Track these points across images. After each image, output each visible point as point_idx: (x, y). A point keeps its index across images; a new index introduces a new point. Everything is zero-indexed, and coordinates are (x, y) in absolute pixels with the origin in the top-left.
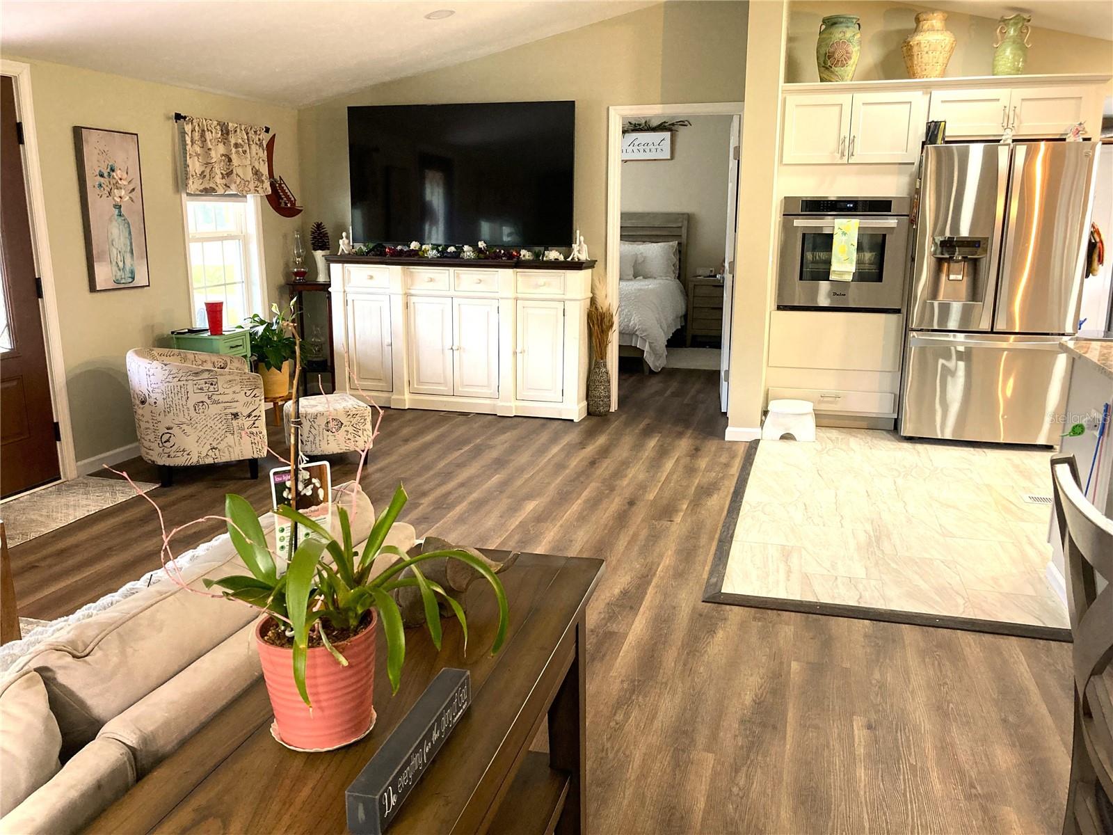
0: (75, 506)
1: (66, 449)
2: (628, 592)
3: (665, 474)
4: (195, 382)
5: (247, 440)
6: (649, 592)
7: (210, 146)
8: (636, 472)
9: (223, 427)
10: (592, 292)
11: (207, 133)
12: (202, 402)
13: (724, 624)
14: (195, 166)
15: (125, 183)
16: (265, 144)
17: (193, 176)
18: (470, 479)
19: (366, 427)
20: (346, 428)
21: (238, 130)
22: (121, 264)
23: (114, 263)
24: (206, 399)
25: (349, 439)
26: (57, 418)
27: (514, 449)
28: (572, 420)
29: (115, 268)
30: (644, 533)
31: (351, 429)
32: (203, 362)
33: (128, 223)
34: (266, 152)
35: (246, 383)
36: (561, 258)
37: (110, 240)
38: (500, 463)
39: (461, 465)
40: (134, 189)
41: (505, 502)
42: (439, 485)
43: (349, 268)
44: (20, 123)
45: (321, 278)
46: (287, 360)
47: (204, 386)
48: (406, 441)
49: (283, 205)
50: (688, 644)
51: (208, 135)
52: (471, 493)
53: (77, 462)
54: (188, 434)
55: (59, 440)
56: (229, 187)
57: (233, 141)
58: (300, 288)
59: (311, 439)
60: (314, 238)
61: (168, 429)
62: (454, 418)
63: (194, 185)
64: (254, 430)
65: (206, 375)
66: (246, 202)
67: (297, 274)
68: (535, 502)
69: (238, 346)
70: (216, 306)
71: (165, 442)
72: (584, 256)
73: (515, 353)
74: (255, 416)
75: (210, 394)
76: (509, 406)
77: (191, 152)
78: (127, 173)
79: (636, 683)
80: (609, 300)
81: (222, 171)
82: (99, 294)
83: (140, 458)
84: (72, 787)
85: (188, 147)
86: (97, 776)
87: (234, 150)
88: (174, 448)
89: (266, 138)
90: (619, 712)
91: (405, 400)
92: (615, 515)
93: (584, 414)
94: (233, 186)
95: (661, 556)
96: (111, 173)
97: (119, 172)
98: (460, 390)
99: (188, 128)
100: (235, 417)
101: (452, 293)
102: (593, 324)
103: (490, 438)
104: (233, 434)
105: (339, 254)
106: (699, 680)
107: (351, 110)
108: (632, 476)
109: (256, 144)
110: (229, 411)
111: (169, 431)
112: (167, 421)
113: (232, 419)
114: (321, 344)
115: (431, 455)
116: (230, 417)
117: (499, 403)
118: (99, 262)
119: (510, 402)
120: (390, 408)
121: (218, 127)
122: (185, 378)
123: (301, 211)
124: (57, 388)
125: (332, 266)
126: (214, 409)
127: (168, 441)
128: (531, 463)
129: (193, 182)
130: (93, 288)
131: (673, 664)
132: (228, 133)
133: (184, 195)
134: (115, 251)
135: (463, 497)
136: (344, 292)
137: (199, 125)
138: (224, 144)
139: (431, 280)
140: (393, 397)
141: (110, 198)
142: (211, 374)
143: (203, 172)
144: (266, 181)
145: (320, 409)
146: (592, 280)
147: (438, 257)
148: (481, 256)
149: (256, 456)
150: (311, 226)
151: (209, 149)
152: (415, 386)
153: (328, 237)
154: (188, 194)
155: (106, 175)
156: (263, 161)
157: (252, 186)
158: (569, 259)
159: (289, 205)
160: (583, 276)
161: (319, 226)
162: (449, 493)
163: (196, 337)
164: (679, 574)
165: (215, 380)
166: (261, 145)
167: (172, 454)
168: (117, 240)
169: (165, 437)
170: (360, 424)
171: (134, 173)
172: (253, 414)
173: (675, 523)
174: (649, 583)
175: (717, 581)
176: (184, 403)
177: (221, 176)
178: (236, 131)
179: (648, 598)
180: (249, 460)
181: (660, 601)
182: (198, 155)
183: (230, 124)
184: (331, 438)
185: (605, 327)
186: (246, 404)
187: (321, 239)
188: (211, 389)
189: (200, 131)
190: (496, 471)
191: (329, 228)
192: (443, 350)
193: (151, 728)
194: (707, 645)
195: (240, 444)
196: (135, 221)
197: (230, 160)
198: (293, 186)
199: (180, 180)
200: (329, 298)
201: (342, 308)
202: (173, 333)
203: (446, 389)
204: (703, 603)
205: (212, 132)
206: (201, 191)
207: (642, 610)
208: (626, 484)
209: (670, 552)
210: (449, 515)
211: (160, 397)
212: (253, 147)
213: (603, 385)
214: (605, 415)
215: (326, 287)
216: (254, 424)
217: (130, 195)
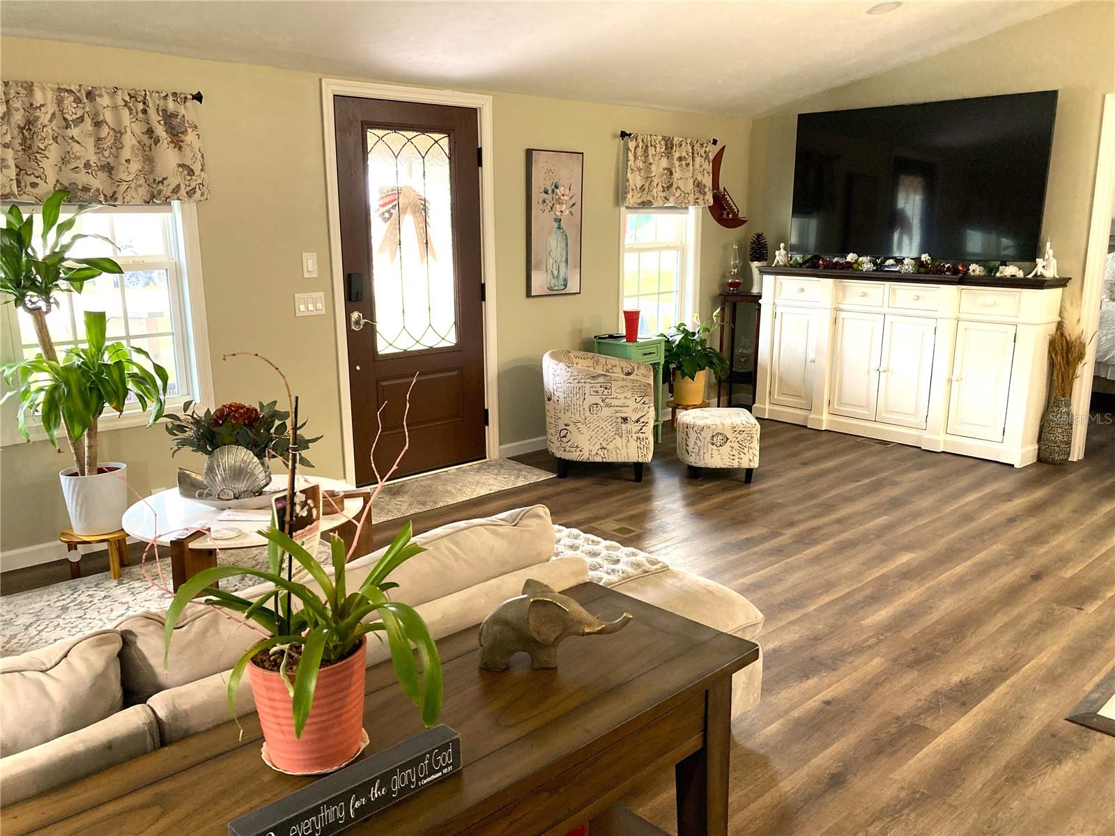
0: (483, 484)
1: (492, 433)
2: (969, 684)
3: (1104, 550)
4: (592, 385)
5: (633, 444)
6: (997, 690)
7: (651, 161)
8: (1066, 541)
9: (613, 429)
10: (1060, 315)
11: (650, 148)
12: (597, 404)
13: (1081, 755)
14: (635, 180)
15: (566, 198)
16: (711, 158)
17: (633, 190)
18: (850, 517)
19: (752, 445)
20: (731, 444)
21: (684, 145)
22: (555, 273)
23: (550, 272)
24: (599, 402)
25: (733, 455)
26: (488, 406)
27: (921, 490)
28: (1013, 466)
29: (550, 276)
30: (1035, 616)
31: (736, 445)
32: (613, 366)
33: (566, 235)
34: (711, 164)
35: (637, 390)
36: (1020, 274)
37: (548, 250)
38: (896, 503)
39: (848, 499)
40: (574, 204)
41: (877, 548)
42: (814, 517)
43: (782, 280)
44: (481, 148)
45: (755, 291)
46: (704, 369)
47: (599, 389)
48: (805, 464)
49: (725, 216)
50: (1013, 767)
51: (651, 151)
52: (843, 531)
53: (500, 444)
54: (582, 432)
55: (488, 425)
56: (668, 200)
57: (677, 155)
58: (732, 299)
59: (696, 450)
60: (753, 248)
61: (566, 425)
62: (870, 446)
63: (632, 199)
64: (641, 435)
65: (601, 380)
66: (688, 213)
67: (731, 285)
68: (912, 554)
69: (651, 353)
70: (633, 315)
71: (563, 437)
72: (1050, 273)
73: (950, 381)
74: (643, 422)
75: (604, 397)
76: (937, 440)
77: (632, 167)
78: (570, 189)
79: (918, 796)
80: (1083, 326)
81: (664, 185)
82: (535, 299)
83: (546, 451)
84: (83, 741)
85: (631, 163)
86: (111, 737)
87: (677, 163)
88: (569, 444)
89: (713, 151)
90: (877, 823)
91: (822, 420)
92: (1006, 587)
93: (1032, 459)
94: (672, 199)
95: (1040, 650)
96: (555, 190)
97: (562, 188)
98: (883, 415)
99: (632, 145)
100: (624, 421)
101: (885, 310)
102: (1056, 354)
103: (897, 474)
104: (621, 437)
105: (774, 265)
106: (1003, 817)
107: (801, 117)
108: (1057, 545)
109: (702, 156)
110: (619, 415)
111: (566, 428)
112: (565, 418)
113: (622, 423)
114: (748, 356)
115: (824, 482)
116: (620, 420)
117: (926, 435)
118: (536, 270)
119: (939, 435)
120: (806, 427)
121: (663, 142)
122: (583, 381)
123: (746, 221)
124: (489, 379)
125: (766, 277)
126: (606, 412)
127: (565, 436)
128: (934, 509)
129: (633, 196)
130: (529, 294)
131: (980, 786)
132: (672, 148)
133: (623, 209)
134: (551, 261)
135: (832, 535)
136: (774, 304)
137: (643, 141)
138: (668, 158)
139: (865, 295)
140: (811, 416)
141: (552, 212)
142: (607, 378)
143: (643, 186)
144: (708, 193)
145: (709, 422)
146: (1063, 300)
147: (874, 270)
148: (922, 270)
149: (640, 460)
150: (752, 236)
151: (651, 164)
152: (836, 407)
153: (766, 248)
154: (627, 207)
155: (550, 192)
156: (708, 172)
157: (691, 198)
158: (1030, 276)
159: (730, 216)
160: (1052, 296)
161: (759, 236)
162: (818, 528)
163: (615, 342)
164: (1052, 678)
165: (610, 384)
166: (707, 157)
167: (568, 449)
168: (554, 251)
169: (563, 433)
170: (746, 441)
171: (576, 190)
172: (641, 420)
173: (1084, 613)
174: (1004, 679)
175: (1099, 698)
176: (581, 403)
177: (662, 189)
178: (681, 145)
179: (993, 696)
180: (634, 463)
181: (1006, 706)
182: (639, 170)
183: (676, 139)
184: (715, 453)
185: (1071, 359)
186: (635, 410)
187: (759, 250)
188: (605, 393)
189: (644, 147)
190: (886, 512)
191: (769, 239)
192: (869, 371)
193: (185, 707)
194: (1039, 776)
195: (627, 447)
196: (572, 233)
197: (671, 174)
198: (738, 199)
199: (620, 195)
200: (759, 310)
201: (771, 320)
202: (595, 337)
203: (869, 413)
204: (1066, 721)
205: (656, 148)
206: (639, 204)
207: (976, 709)
208: (1041, 554)
209: (1055, 648)
210: (805, 552)
211: (561, 395)
212: (698, 160)
213: (1060, 428)
214: (1060, 464)
215: (758, 298)
216: (641, 429)
217: (571, 209)
